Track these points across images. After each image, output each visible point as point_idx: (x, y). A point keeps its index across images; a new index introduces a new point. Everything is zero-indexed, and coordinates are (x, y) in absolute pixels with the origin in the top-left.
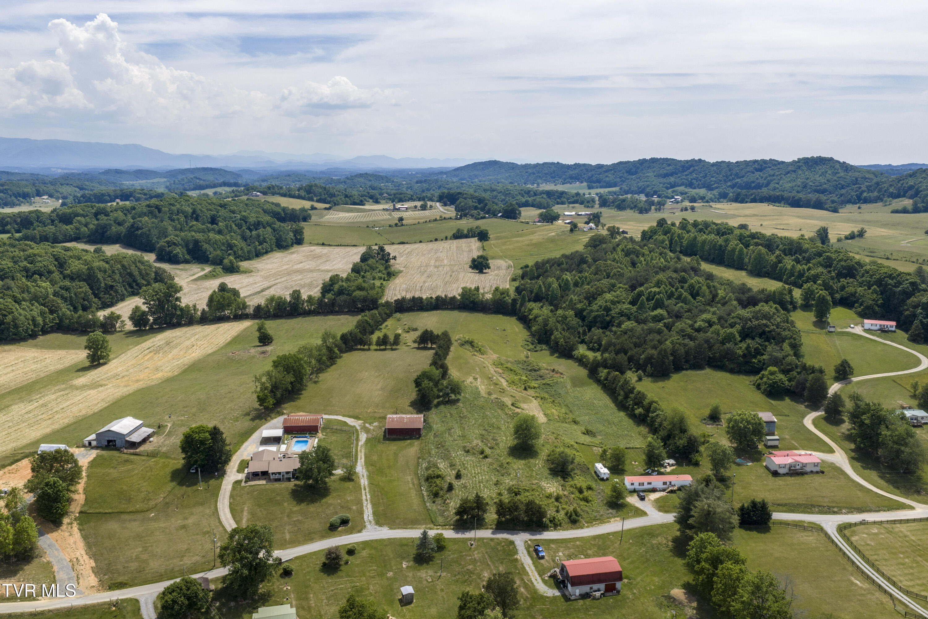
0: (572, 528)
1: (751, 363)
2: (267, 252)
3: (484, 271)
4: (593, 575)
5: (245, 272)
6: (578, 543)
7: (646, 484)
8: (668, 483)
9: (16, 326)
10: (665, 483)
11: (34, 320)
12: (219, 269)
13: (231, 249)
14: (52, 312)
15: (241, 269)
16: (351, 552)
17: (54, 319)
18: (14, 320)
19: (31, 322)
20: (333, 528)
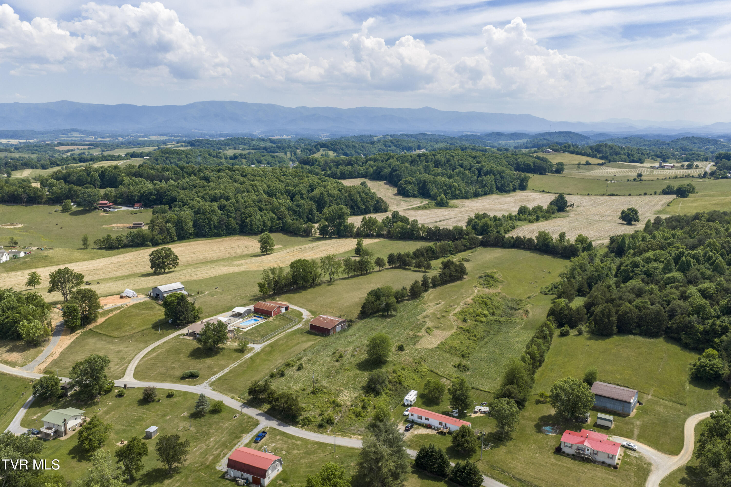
0: (315, 431)
1: (713, 342)
2: (486, 194)
3: (633, 223)
4: (245, 464)
5: (452, 207)
6: (299, 442)
7: (424, 418)
8: (444, 425)
9: (251, 225)
10: (440, 424)
11: (264, 222)
12: (433, 203)
13: (450, 189)
14: (279, 219)
15: (450, 205)
16: (170, 396)
17: (279, 223)
18: (251, 221)
19: (262, 224)
20: (183, 378)
